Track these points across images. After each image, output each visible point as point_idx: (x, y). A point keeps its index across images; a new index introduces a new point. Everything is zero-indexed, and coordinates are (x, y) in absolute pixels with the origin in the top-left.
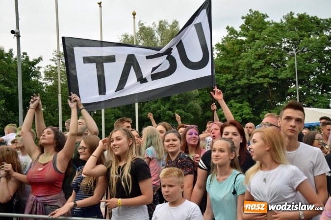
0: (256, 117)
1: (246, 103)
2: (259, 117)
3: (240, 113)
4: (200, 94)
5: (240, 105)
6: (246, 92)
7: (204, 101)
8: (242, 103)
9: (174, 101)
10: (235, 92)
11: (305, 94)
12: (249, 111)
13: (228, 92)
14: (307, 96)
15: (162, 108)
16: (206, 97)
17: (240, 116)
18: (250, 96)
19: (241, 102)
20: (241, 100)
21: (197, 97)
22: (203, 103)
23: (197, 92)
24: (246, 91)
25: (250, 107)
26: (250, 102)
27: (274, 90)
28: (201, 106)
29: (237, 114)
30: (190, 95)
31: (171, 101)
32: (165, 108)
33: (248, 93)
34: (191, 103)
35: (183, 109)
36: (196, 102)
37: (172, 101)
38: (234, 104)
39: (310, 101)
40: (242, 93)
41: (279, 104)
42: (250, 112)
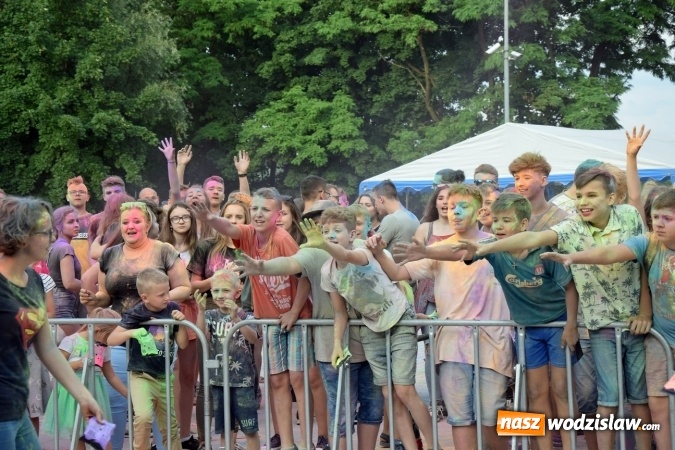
0: (376, 149)
1: (343, 100)
2: (384, 149)
3: (320, 133)
4: (185, 61)
5: (323, 105)
6: (344, 62)
7: (198, 85)
8: (330, 99)
9: (89, 80)
10: (307, 60)
11: (539, 74)
12: (351, 127)
13: (282, 60)
14: (544, 83)
15: (44, 101)
16: (204, 72)
17: (322, 144)
18: (359, 75)
19: (329, 96)
20: (326, 87)
21: (172, 69)
22: (194, 92)
23: (174, 51)
24: (344, 57)
25: (358, 115)
26: (358, 98)
27: (441, 58)
28: (186, 102)
29: (313, 137)
30: (148, 61)
31: (77, 77)
32: (55, 104)
33: (353, 63)
34: (152, 89)
35: (123, 112)
36: (170, 87)
37: (82, 80)
38: (303, 103)
39: (555, 101)
40: (332, 63)
41: (455, 106)
42: (356, 133)
